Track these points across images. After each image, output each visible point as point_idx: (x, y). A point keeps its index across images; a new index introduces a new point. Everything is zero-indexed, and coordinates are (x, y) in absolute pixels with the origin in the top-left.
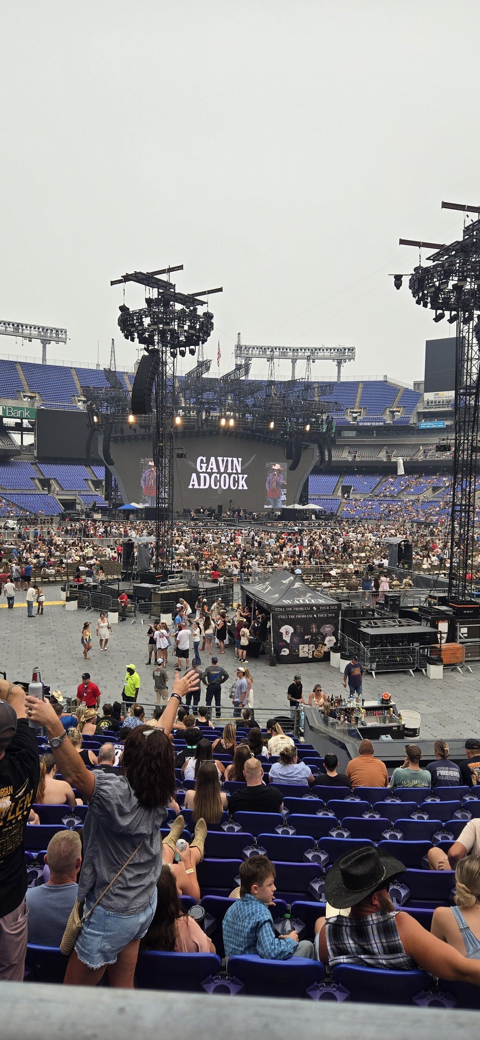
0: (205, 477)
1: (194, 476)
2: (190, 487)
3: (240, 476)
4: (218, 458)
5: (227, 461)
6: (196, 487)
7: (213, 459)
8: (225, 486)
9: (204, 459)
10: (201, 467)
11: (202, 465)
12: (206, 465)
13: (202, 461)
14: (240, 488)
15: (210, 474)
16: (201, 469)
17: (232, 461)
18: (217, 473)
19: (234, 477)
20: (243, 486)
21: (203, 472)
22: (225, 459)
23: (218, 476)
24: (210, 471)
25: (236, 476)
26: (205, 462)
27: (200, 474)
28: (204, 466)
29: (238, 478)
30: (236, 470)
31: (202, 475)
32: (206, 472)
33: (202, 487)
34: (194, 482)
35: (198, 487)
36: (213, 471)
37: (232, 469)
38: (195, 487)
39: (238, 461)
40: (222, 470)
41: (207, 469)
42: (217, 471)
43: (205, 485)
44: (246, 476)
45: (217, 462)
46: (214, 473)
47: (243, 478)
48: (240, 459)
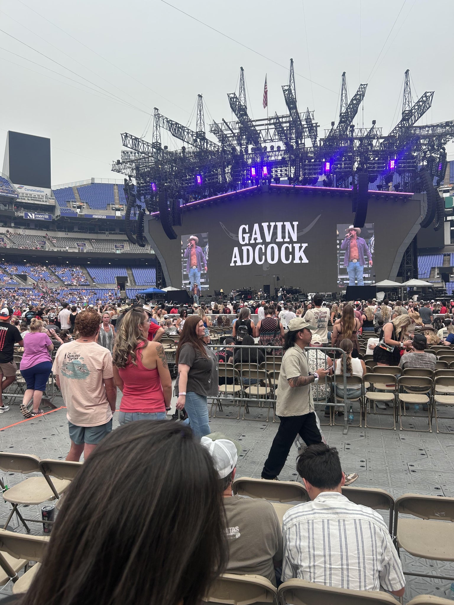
0: (248, 250)
1: (236, 250)
2: (232, 264)
3: (297, 246)
4: (263, 224)
5: (276, 227)
6: (239, 263)
7: (256, 226)
8: (273, 259)
9: (247, 227)
10: (244, 238)
11: (244, 235)
12: (249, 235)
13: (244, 231)
14: (297, 261)
15: (254, 246)
16: (244, 241)
17: (283, 227)
18: (262, 244)
19: (287, 248)
20: (301, 259)
21: (246, 245)
22: (272, 224)
23: (263, 247)
24: (254, 242)
25: (290, 246)
26: (247, 231)
27: (243, 248)
28: (247, 236)
29: (293, 248)
30: (290, 237)
31: (245, 248)
32: (249, 244)
33: (245, 263)
34: (236, 260)
35: (240, 264)
36: (257, 242)
37: (283, 237)
38: (237, 264)
39: (293, 226)
40: (268, 239)
41: (250, 239)
42: (261, 241)
43: (248, 261)
44: (305, 245)
45: (261, 229)
46: (258, 244)
47: (300, 248)
48: (296, 224)
